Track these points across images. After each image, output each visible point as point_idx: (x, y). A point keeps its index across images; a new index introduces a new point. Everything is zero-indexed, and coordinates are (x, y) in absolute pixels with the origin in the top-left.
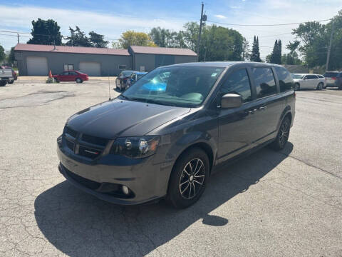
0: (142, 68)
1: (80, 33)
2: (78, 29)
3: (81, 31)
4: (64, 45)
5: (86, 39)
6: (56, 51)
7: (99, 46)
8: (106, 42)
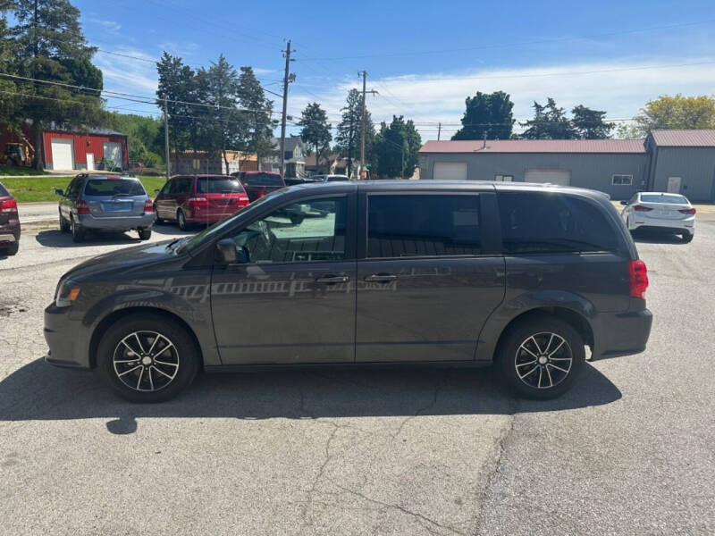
0: (675, 181)
1: (555, 111)
2: (551, 103)
3: (558, 107)
4: (515, 137)
5: (565, 123)
6: (485, 150)
7: (591, 136)
8: (611, 126)
